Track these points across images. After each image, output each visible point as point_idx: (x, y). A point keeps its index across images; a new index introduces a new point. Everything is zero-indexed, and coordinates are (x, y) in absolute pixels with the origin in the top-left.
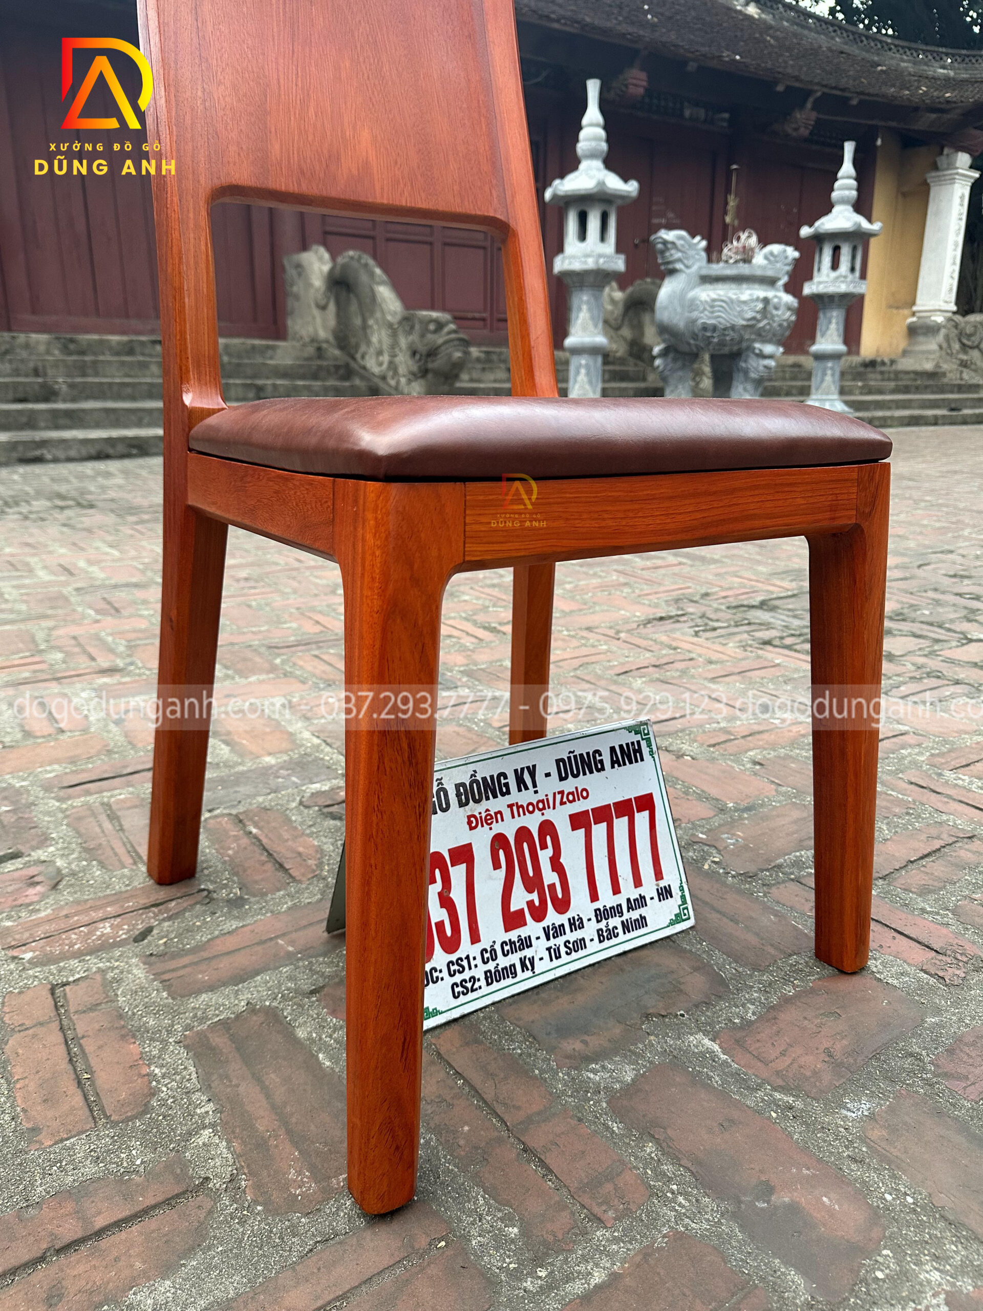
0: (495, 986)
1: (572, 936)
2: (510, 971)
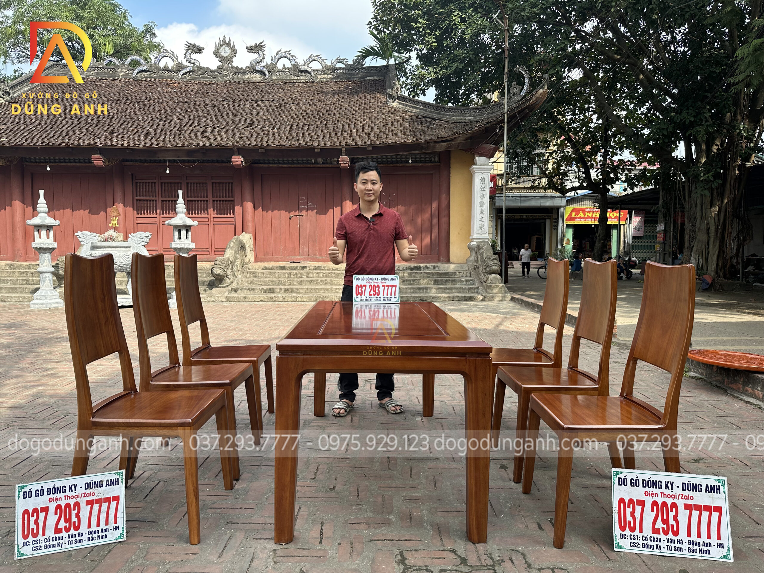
0: (645, 549)
1: (678, 546)
2: (652, 547)
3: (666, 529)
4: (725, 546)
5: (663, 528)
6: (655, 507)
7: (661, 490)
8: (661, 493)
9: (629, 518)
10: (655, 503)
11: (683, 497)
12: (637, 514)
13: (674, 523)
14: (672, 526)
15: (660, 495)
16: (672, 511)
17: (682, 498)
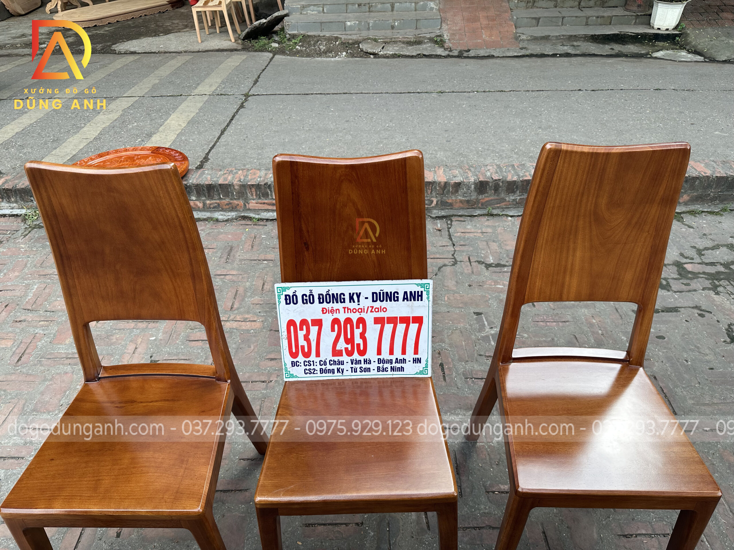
3: (350, 349)
4: (423, 361)
5: (346, 349)
6: (336, 326)
7: (343, 305)
8: (344, 308)
9: (302, 342)
10: (336, 321)
11: (373, 309)
12: (313, 336)
13: (361, 342)
14: (358, 345)
15: (342, 310)
16: (358, 327)
17: (371, 311)
